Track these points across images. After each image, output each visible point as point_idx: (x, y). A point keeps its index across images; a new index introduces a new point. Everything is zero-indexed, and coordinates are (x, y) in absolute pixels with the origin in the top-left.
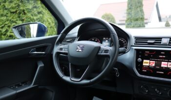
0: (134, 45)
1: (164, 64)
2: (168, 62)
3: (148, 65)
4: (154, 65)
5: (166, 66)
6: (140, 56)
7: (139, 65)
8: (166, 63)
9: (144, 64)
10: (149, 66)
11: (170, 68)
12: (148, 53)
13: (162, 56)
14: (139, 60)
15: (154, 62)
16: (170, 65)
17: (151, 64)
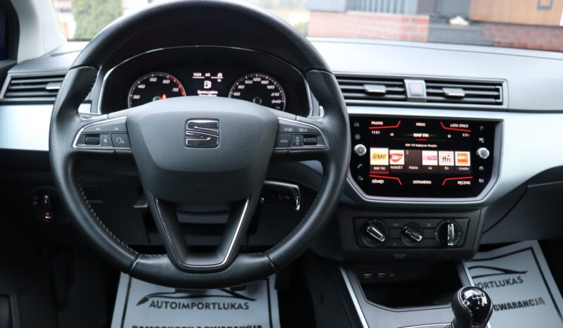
1: (429, 158)
2: (437, 149)
3: (385, 162)
4: (402, 162)
5: (435, 163)
6: (358, 137)
7: (361, 166)
8: (434, 153)
9: (373, 162)
10: (390, 165)
11: (446, 168)
12: (379, 125)
13: (420, 135)
14: (361, 150)
15: (402, 152)
16: (444, 158)
17: (394, 161)
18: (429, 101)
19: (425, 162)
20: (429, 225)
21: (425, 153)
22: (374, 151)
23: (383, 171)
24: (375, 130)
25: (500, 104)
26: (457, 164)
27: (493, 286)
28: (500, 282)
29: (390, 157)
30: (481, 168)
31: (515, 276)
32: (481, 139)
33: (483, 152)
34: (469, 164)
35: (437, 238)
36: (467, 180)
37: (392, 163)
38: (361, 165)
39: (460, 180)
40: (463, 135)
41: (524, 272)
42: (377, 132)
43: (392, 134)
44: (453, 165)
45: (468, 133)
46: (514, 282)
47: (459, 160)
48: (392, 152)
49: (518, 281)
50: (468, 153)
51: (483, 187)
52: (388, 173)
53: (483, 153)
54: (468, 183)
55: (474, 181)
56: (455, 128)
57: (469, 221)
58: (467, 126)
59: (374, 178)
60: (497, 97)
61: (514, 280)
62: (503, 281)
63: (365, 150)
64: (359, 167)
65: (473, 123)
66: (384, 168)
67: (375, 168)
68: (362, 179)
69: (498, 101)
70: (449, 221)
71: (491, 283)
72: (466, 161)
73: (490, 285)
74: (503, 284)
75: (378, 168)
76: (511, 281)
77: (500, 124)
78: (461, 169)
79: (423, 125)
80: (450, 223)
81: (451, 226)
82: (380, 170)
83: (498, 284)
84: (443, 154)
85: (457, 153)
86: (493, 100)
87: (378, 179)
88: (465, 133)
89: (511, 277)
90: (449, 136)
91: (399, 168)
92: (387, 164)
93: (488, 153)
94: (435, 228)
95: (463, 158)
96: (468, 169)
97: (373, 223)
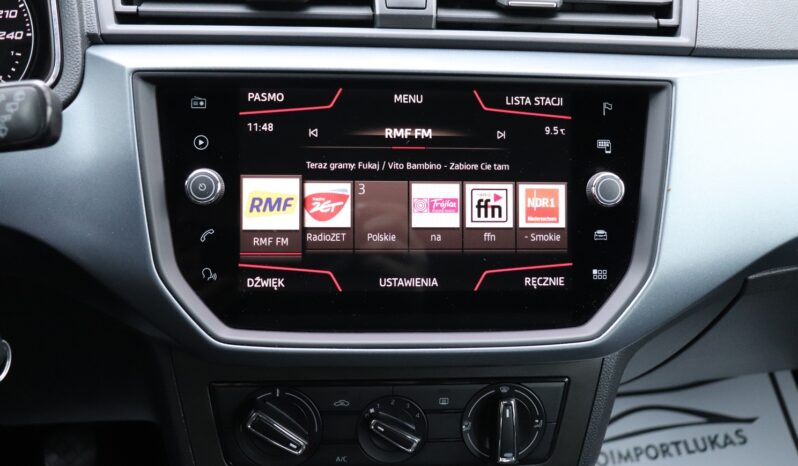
0: (113, 27)
1: (433, 206)
3: (288, 220)
4: (344, 220)
5: (452, 221)
6: (201, 143)
8: (451, 190)
9: (250, 221)
10: (304, 230)
11: (487, 235)
12: (272, 104)
13: (404, 133)
14: (202, 187)
15: (344, 188)
16: (482, 205)
17: (317, 216)
18: (443, 24)
19: (420, 220)
20: (444, 402)
21: (421, 191)
22: (253, 187)
23: (283, 249)
24: (262, 120)
25: (672, 31)
26: (522, 224)
27: (679, 453)
28: (695, 442)
29: (304, 203)
30: (601, 234)
31: (730, 429)
32: (603, 144)
33: (607, 185)
34: (562, 223)
35: (469, 438)
36: (553, 273)
37: (310, 222)
38: (210, 232)
39: (531, 274)
40: (548, 130)
41: (750, 421)
42: (269, 127)
43: (313, 133)
44: (510, 224)
45: (560, 123)
46: (728, 442)
47: (530, 212)
48: (312, 188)
49: (737, 440)
50: (561, 189)
51: (604, 291)
52: (298, 255)
53: (606, 188)
54: (559, 281)
55: (578, 277)
56: (521, 108)
57: (567, 385)
58: (560, 102)
59: (254, 273)
60: (665, 11)
61: (726, 437)
62: (703, 440)
63: (220, 186)
64: (203, 238)
65: (580, 94)
66: (285, 241)
67: (256, 241)
68: (214, 277)
69: (663, 22)
70: (504, 390)
71: (676, 444)
72: (552, 212)
73: (672, 449)
74: (701, 446)
75: (265, 241)
76: (721, 440)
77: (662, 96)
78: (534, 238)
79: (415, 99)
80: (507, 397)
81: (508, 406)
82: (273, 247)
83: (692, 447)
84: (477, 191)
85: (523, 187)
86: (649, 20)
87: (265, 275)
88: (552, 123)
89: (720, 430)
90: (501, 135)
91: (335, 237)
92: (296, 226)
93: (620, 187)
94: (463, 411)
95: (544, 203)
96: (558, 238)
97: (273, 399)
